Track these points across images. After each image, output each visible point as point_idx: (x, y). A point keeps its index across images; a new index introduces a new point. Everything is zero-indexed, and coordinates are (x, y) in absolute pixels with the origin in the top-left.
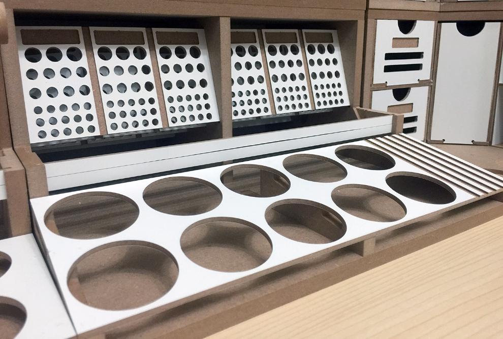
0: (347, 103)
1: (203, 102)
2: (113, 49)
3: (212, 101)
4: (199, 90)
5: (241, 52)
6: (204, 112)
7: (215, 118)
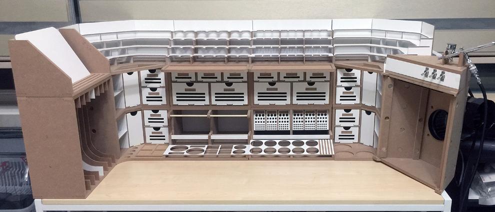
0: (328, 129)
1: (287, 126)
2: (270, 114)
3: (289, 126)
4: (286, 123)
5: (295, 115)
6: (287, 128)
7: (289, 129)
